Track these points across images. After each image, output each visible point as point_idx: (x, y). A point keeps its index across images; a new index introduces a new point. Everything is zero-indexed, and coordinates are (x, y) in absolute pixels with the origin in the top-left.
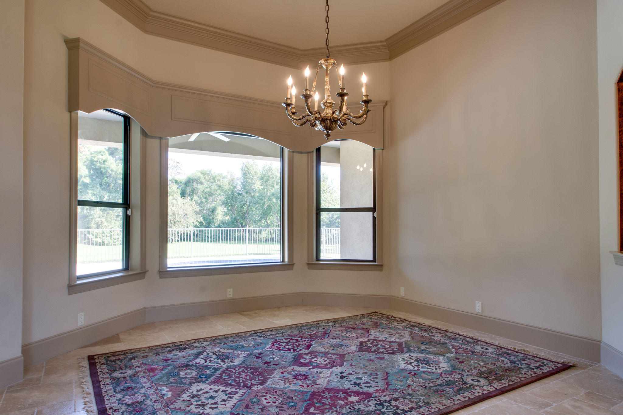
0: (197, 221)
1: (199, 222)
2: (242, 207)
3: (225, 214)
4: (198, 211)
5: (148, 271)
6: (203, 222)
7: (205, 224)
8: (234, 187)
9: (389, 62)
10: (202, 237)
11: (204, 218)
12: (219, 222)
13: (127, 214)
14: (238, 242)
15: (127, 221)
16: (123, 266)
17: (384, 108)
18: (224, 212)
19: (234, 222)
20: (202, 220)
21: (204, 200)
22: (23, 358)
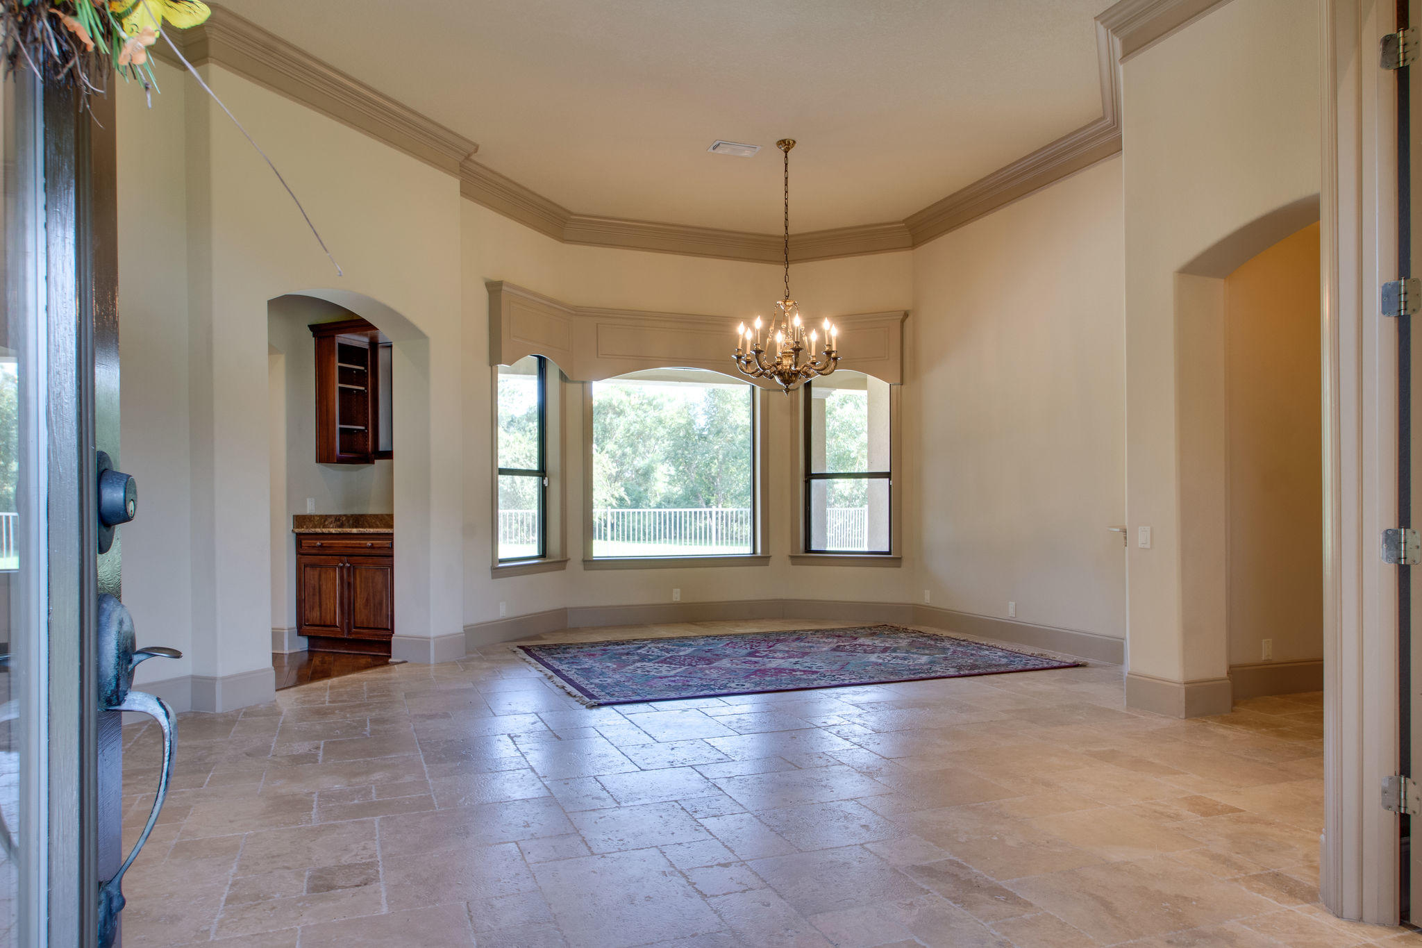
0: (612, 496)
1: (617, 499)
2: (707, 465)
3: (672, 482)
4: (614, 474)
5: (569, 559)
6: (626, 498)
7: (629, 502)
8: (690, 423)
9: (911, 251)
10: (623, 531)
11: (627, 490)
12: (658, 499)
13: (543, 484)
14: (695, 542)
15: (544, 492)
16: (539, 552)
17: (903, 322)
18: (670, 475)
19: (691, 497)
20: (623, 494)
21: (629, 450)
22: (464, 634)
